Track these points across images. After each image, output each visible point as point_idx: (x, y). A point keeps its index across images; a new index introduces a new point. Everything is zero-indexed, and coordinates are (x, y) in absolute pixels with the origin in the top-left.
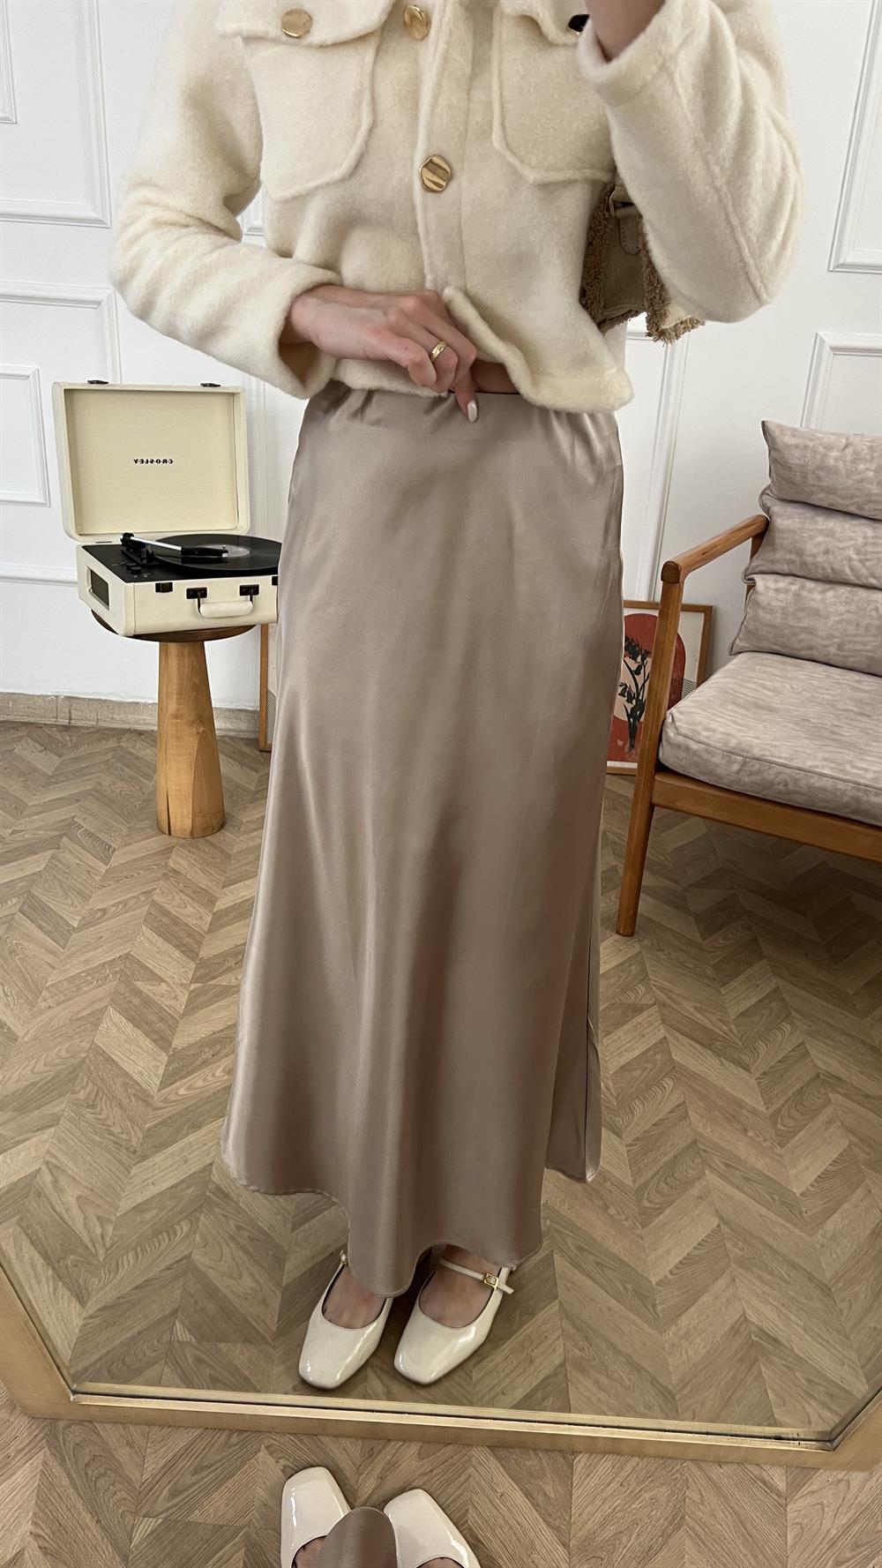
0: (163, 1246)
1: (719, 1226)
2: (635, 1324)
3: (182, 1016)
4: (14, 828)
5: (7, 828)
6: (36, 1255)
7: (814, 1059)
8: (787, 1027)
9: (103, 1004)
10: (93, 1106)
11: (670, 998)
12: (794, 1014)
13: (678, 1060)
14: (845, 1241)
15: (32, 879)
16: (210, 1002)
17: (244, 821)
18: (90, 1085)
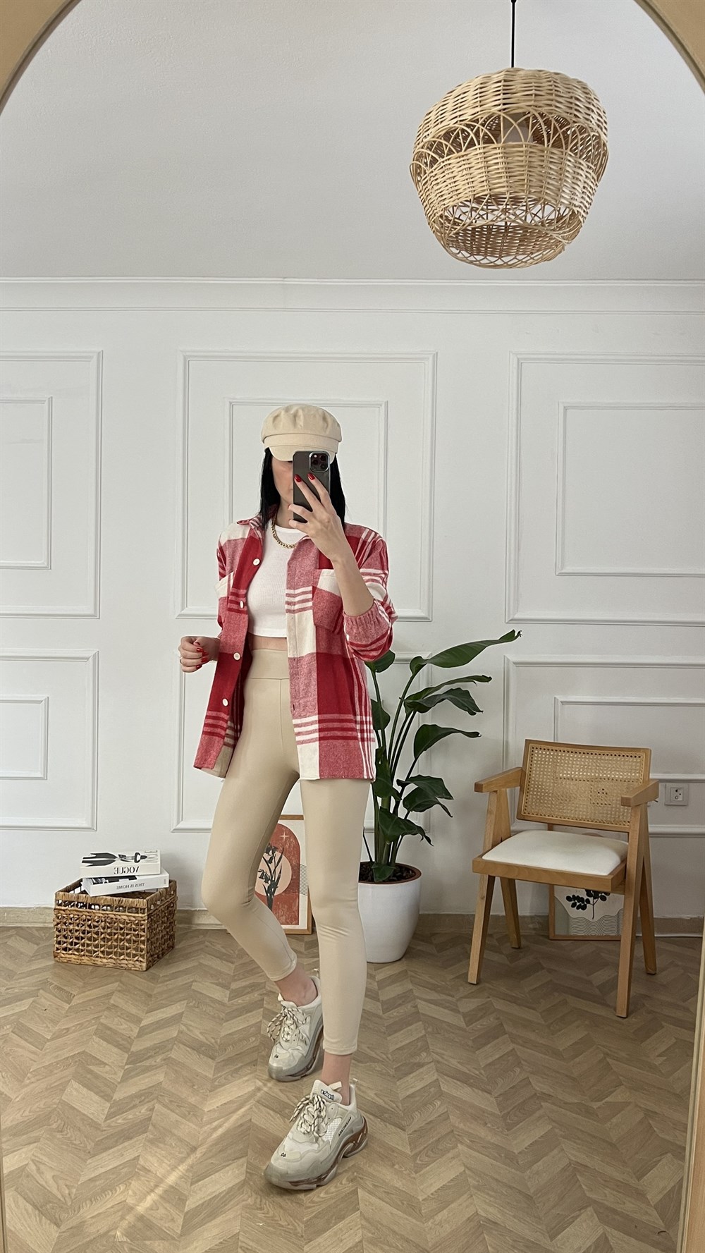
0: (108, 1197)
1: (464, 1171)
2: (407, 1219)
3: (119, 1083)
4: (7, 987)
5: (3, 986)
6: (28, 1204)
7: (534, 1085)
8: (518, 1070)
9: (69, 1078)
10: (62, 1132)
11: (443, 1058)
12: (522, 1062)
13: (446, 1091)
14: (544, 1174)
15: (20, 1014)
16: (137, 1075)
17: (161, 975)
18: (59, 1121)
